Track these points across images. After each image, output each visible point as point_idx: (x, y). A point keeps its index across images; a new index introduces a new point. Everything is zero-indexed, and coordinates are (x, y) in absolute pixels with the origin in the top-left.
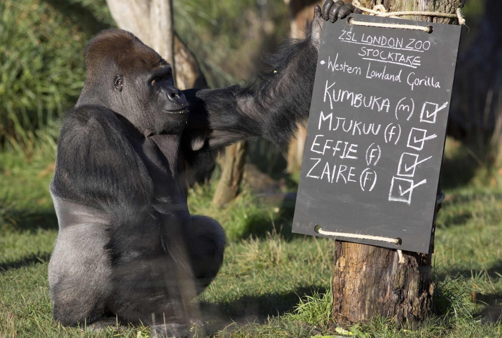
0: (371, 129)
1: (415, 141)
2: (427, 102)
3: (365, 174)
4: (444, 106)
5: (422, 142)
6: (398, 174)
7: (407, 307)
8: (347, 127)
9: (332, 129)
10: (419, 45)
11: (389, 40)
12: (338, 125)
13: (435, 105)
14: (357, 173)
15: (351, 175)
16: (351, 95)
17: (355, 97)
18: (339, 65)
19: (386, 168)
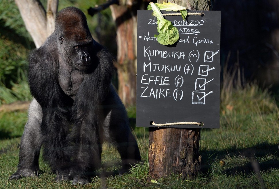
0: (176, 68)
1: (203, 72)
2: (207, 52)
3: (176, 92)
4: (217, 52)
5: (207, 72)
6: (196, 90)
7: (187, 168)
8: (161, 69)
9: (152, 71)
10: (197, 23)
11: (179, 22)
12: (155, 68)
13: (212, 53)
14: (171, 92)
15: (168, 93)
16: (161, 52)
17: (163, 53)
18: (151, 38)
19: (188, 87)
